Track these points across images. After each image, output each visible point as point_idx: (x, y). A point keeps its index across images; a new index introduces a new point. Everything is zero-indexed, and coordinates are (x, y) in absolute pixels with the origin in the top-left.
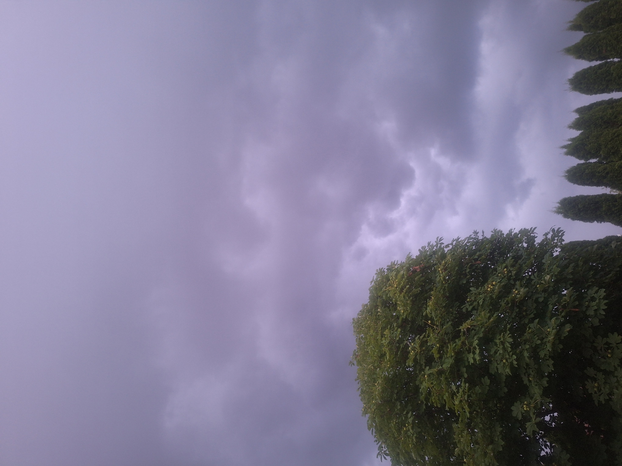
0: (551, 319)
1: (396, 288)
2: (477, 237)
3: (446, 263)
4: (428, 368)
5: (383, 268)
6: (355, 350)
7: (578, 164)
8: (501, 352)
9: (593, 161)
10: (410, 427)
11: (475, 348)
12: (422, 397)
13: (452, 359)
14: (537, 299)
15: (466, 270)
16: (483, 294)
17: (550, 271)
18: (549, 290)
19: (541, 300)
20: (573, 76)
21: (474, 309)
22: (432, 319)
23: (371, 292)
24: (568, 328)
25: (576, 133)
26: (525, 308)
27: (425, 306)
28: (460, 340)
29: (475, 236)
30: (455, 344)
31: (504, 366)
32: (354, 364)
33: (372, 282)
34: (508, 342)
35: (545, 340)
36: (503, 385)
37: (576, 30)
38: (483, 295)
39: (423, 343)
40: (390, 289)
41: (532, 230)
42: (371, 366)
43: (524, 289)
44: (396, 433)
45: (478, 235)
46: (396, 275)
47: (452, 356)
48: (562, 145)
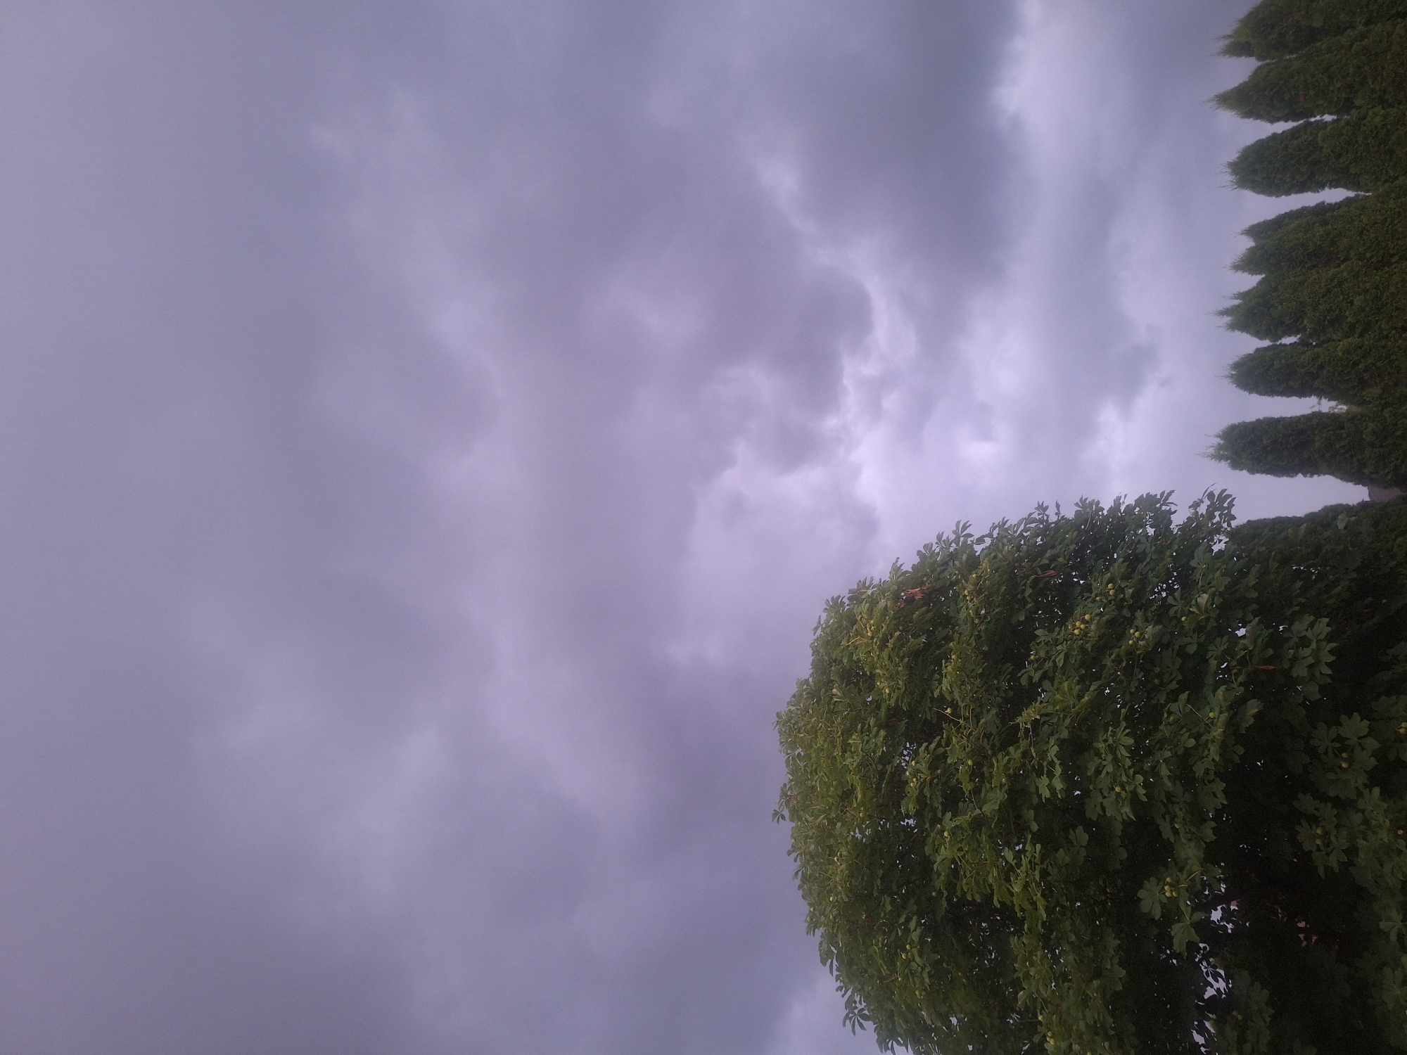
0: (1214, 691)
1: (872, 638)
2: (1045, 518)
3: (979, 577)
4: (949, 815)
5: (840, 596)
6: (785, 785)
7: (1258, 350)
8: (1110, 769)
9: (1288, 340)
10: (915, 951)
11: (1052, 764)
12: (940, 882)
13: (1003, 791)
14: (1182, 648)
15: (1023, 591)
16: (1065, 642)
17: (1209, 583)
18: (1209, 628)
19: (1192, 649)
20: (1237, 155)
21: (1044, 676)
22: (954, 705)
23: (816, 651)
24: (1253, 707)
25: (1249, 281)
26: (1157, 670)
27: (937, 676)
28: (1019, 747)
29: (1040, 516)
30: (1007, 758)
31: (1116, 800)
32: (783, 817)
33: (816, 629)
34: (1123, 745)
35: (1204, 738)
36: (1117, 842)
37: (1239, 55)
38: (1064, 645)
39: (938, 760)
40: (858, 643)
41: (1165, 497)
42: (823, 819)
43: (1154, 626)
44: (885, 968)
45: (1047, 513)
46: (871, 611)
47: (1002, 786)
48: (1221, 308)
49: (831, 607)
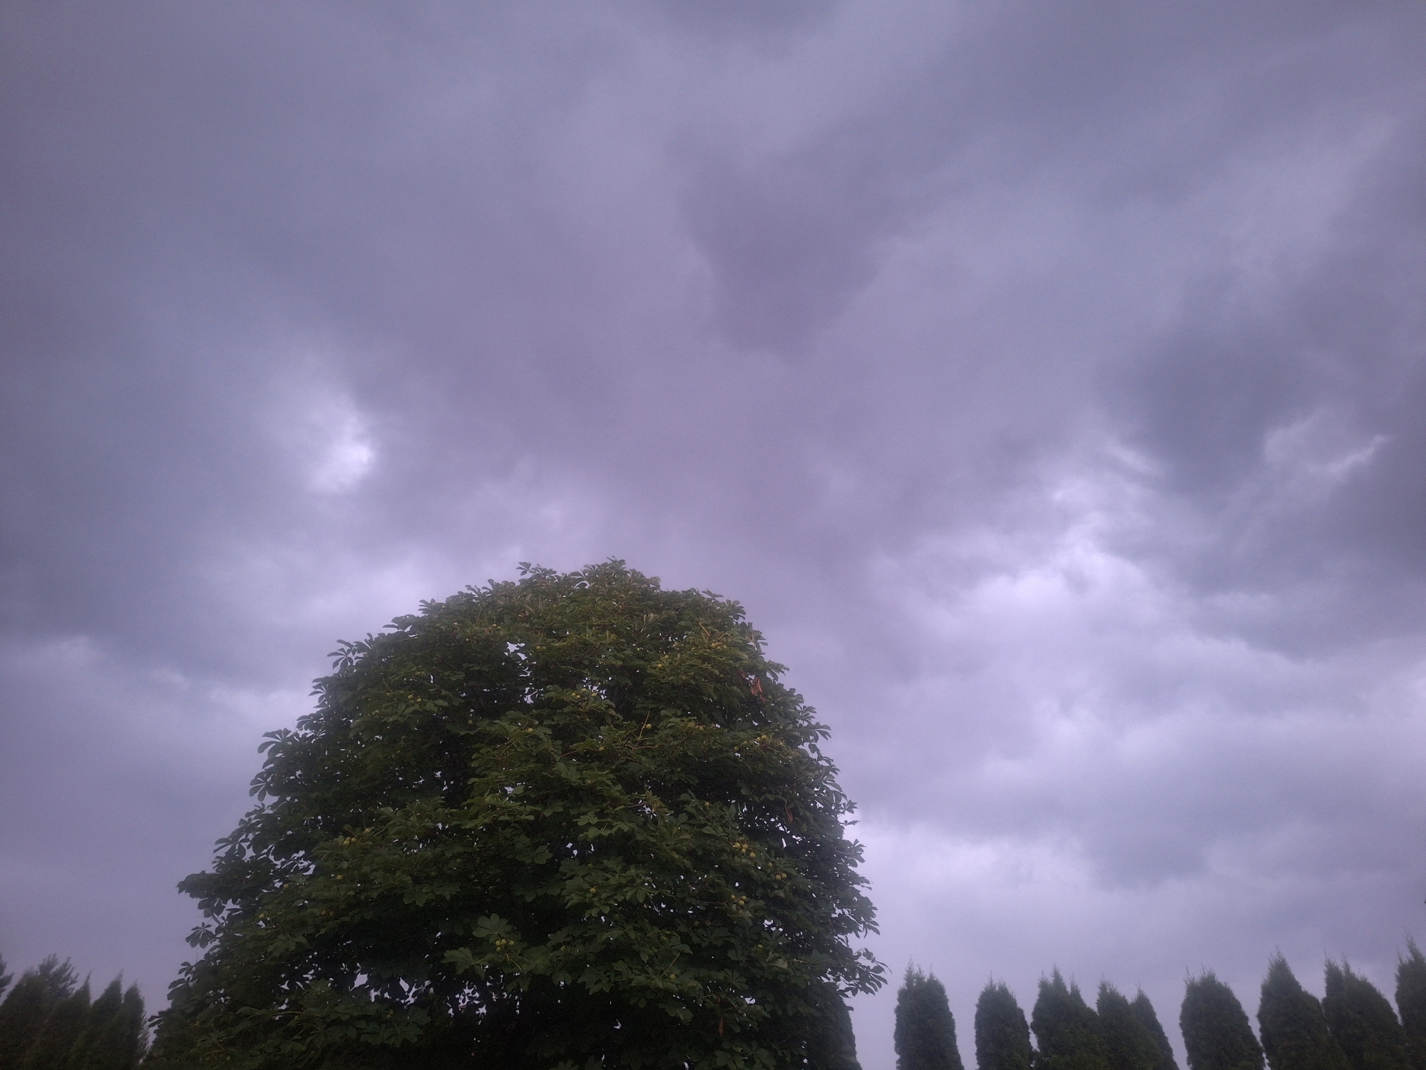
2: (841, 811)
4: (549, 732)
5: (745, 614)
6: (555, 572)
7: (1021, 1011)
8: (613, 881)
9: (1033, 1041)
11: (610, 826)
12: (484, 725)
14: (732, 946)
15: (770, 792)
16: (726, 834)
17: (796, 969)
18: (754, 971)
19: (731, 955)
20: (1222, 982)
21: (691, 816)
22: (654, 731)
23: (688, 594)
24: (684, 1014)
25: (1091, 1000)
26: (708, 923)
27: (679, 713)
28: (622, 794)
29: (842, 806)
30: (611, 784)
31: (583, 890)
34: (636, 892)
35: (650, 970)
36: (540, 892)
37: (1328, 981)
38: (723, 834)
39: (599, 718)
40: (703, 634)
41: (871, 926)
42: (530, 611)
43: (750, 918)
44: (396, 679)
45: (846, 812)
46: (735, 645)
47: (583, 779)
48: (1062, 973)
49: (733, 606)
